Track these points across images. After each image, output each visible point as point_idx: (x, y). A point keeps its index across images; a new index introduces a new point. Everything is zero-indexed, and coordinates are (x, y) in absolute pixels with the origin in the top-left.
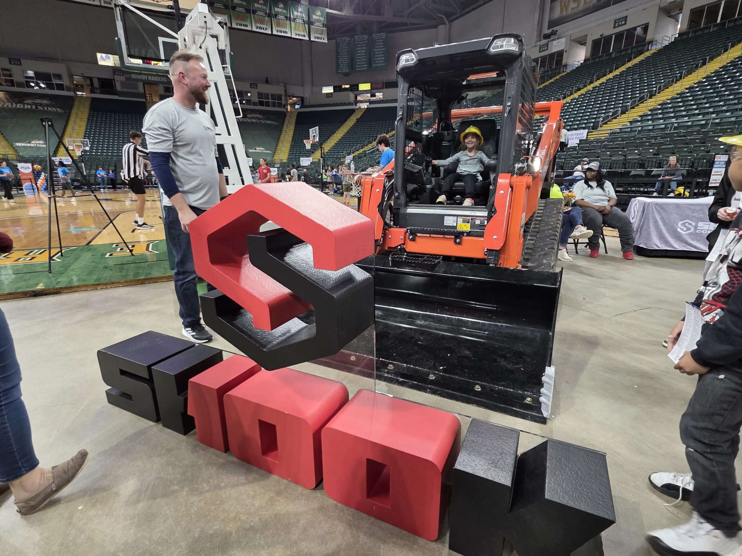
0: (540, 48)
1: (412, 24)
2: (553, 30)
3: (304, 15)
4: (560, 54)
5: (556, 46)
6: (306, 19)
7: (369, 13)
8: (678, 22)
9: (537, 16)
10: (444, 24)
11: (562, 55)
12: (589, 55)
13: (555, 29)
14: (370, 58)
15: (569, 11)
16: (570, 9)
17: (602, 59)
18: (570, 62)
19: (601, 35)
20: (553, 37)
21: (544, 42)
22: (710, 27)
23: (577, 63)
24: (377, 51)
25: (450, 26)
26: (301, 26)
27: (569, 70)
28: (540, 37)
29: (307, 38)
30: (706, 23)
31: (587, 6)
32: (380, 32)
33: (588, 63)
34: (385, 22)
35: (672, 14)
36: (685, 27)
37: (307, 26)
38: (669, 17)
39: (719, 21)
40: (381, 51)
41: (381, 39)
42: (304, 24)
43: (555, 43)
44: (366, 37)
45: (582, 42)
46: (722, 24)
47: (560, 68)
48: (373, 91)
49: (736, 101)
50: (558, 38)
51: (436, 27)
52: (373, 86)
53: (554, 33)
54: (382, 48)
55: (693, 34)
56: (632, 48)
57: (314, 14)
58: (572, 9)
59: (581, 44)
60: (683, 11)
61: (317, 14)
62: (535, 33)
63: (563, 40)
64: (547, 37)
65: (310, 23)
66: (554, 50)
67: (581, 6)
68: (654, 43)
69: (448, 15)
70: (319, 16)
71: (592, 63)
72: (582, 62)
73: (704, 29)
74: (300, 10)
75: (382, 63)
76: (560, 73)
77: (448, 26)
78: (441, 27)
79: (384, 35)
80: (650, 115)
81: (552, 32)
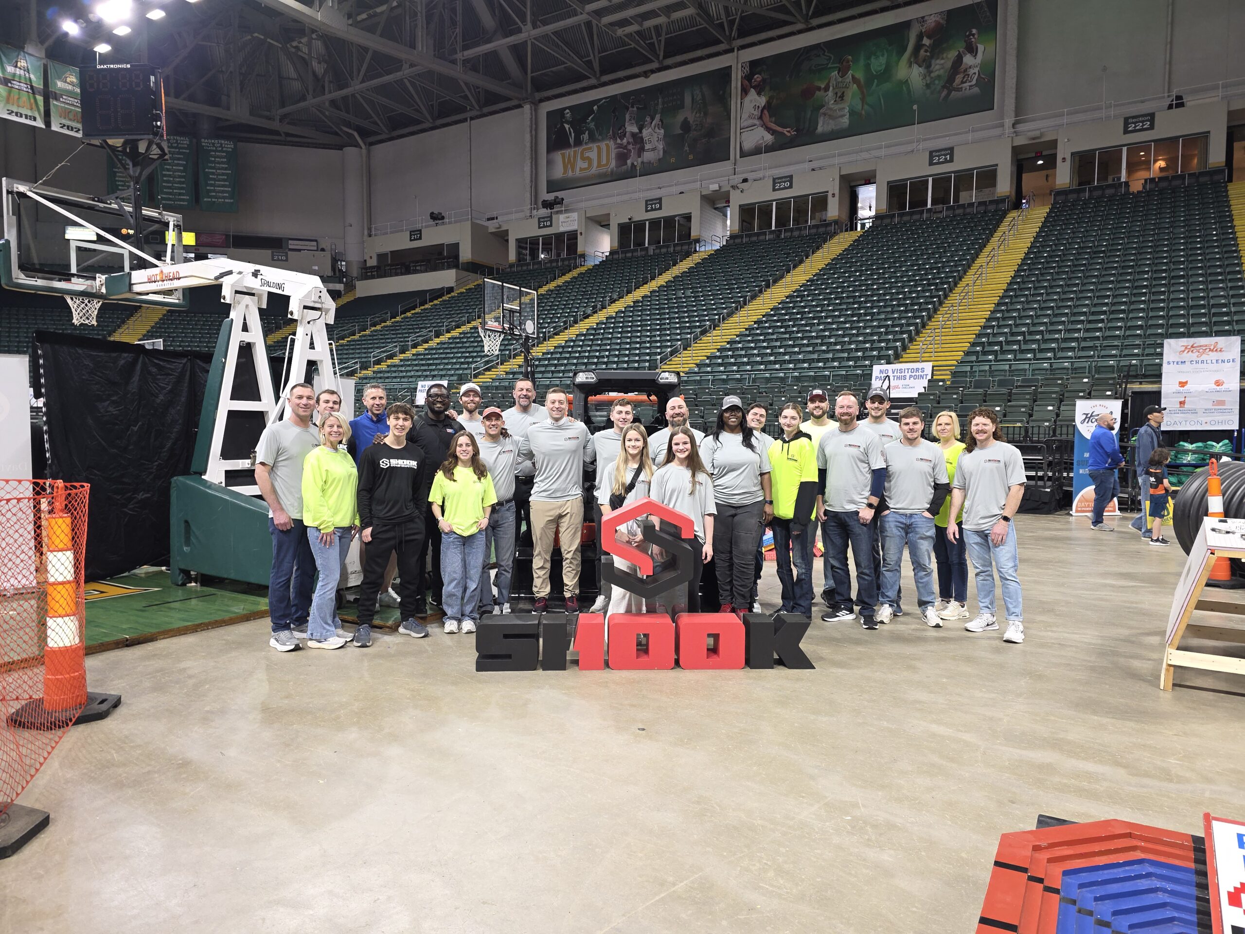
0: (539, 222)
1: (288, 135)
2: (557, 197)
3: (32, 76)
4: (573, 236)
5: (565, 223)
6: (38, 84)
7: (191, 98)
8: (726, 216)
9: (527, 169)
10: (356, 146)
11: (577, 238)
12: (616, 244)
13: (559, 194)
14: (196, 184)
15: (578, 173)
16: (578, 169)
17: (635, 254)
18: (589, 251)
19: (630, 219)
20: (557, 208)
21: (544, 212)
22: (765, 234)
23: (600, 254)
24: (213, 174)
25: (369, 152)
26: (24, 97)
27: (590, 263)
28: (536, 203)
29: (40, 124)
30: (760, 228)
31: (603, 170)
32: (218, 137)
33: (616, 256)
34: (227, 120)
35: (718, 206)
36: (736, 228)
37: (40, 99)
38: (716, 209)
39: (773, 228)
40: (223, 174)
41: (222, 151)
42: (34, 93)
43: (562, 217)
44: (185, 141)
45: (603, 223)
46: (778, 233)
47: (575, 259)
48: (203, 250)
49: (811, 349)
50: (566, 211)
51: (340, 148)
52: (204, 239)
53: (559, 202)
54: (226, 169)
55: (748, 239)
56: (675, 245)
57: (59, 78)
58: (581, 169)
59: (602, 226)
60: (731, 204)
61: (68, 80)
62: (528, 195)
63: (575, 215)
64: (547, 205)
65: (48, 95)
66: (562, 229)
67: (594, 169)
68: (702, 243)
69: (364, 133)
70: (72, 84)
71: (622, 259)
72: (608, 254)
73: (758, 234)
74: (22, 63)
75: (224, 198)
76: (576, 267)
77: (364, 151)
78: (349, 150)
79: (229, 145)
80: (719, 357)
81: (555, 200)
